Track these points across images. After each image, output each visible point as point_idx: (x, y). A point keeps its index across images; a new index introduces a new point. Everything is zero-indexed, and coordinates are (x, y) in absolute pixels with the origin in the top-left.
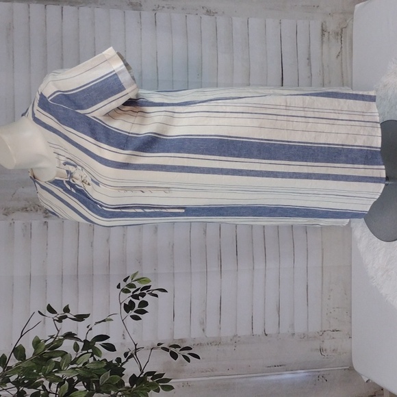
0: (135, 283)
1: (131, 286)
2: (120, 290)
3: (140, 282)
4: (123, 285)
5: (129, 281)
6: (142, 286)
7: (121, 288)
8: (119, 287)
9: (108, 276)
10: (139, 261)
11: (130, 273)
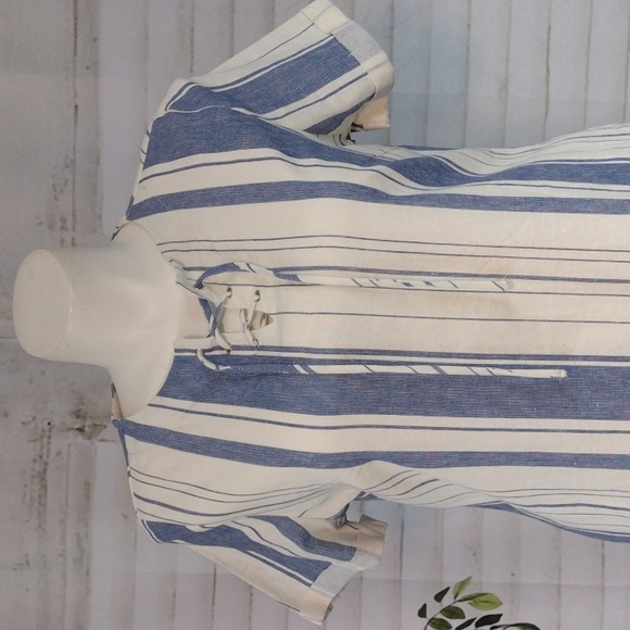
0: (463, 606)
1: (453, 612)
2: (424, 621)
3: (475, 605)
4: (434, 610)
5: (448, 600)
6: (480, 614)
7: (429, 616)
8: (422, 613)
9: (398, 583)
10: (475, 552)
11: (451, 579)
